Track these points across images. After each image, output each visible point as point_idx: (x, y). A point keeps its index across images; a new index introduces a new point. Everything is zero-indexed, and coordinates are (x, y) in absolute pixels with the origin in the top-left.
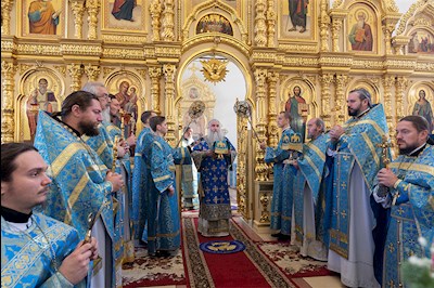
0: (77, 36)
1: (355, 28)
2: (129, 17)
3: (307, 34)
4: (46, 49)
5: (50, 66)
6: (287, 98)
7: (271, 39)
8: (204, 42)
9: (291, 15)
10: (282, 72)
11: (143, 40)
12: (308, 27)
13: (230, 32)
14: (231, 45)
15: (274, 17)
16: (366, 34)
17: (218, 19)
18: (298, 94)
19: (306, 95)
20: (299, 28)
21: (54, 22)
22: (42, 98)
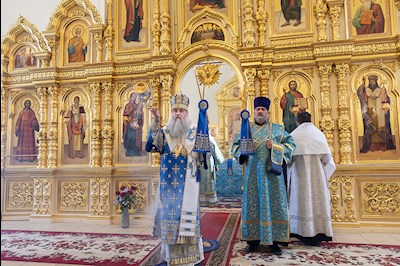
0: (98, 60)
1: (361, 11)
2: (136, 39)
3: (301, 26)
4: (77, 74)
5: (81, 86)
6: (282, 94)
7: (262, 38)
8: (197, 50)
9: (284, 11)
10: (272, 69)
11: (147, 56)
12: (303, 19)
13: (222, 38)
14: (222, 49)
15: (264, 16)
16: (375, 15)
17: (210, 28)
18: (294, 88)
19: (303, 88)
20: (292, 22)
21: (84, 52)
22: (76, 111)
